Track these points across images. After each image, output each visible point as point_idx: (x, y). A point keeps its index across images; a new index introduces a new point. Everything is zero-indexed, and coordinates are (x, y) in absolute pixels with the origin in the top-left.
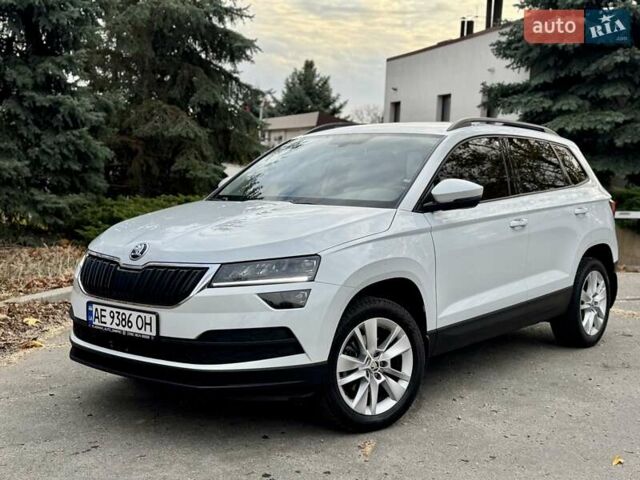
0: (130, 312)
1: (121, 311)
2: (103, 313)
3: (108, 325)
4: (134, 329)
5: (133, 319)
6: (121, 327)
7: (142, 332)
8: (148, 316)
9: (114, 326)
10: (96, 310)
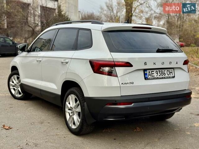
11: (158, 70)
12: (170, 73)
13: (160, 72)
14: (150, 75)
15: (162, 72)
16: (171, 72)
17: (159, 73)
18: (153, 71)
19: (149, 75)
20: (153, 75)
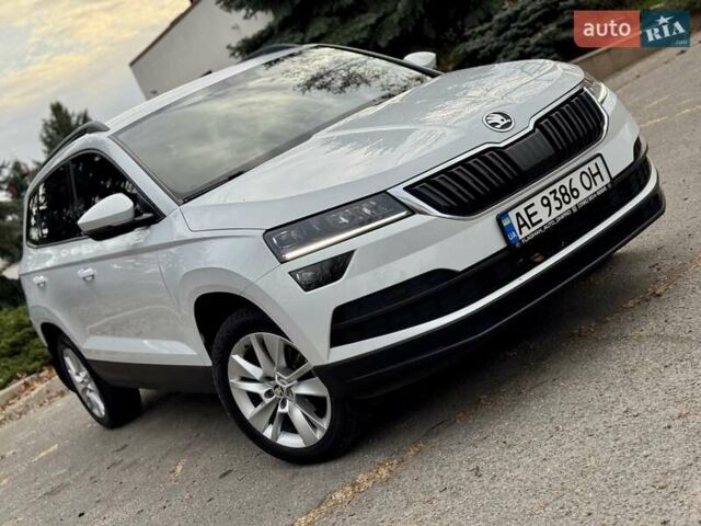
0: (568, 178)
1: (556, 186)
2: (530, 211)
3: (546, 220)
4: (584, 194)
5: (576, 184)
6: (565, 207)
7: (594, 189)
8: (592, 165)
9: (555, 214)
10: (518, 215)
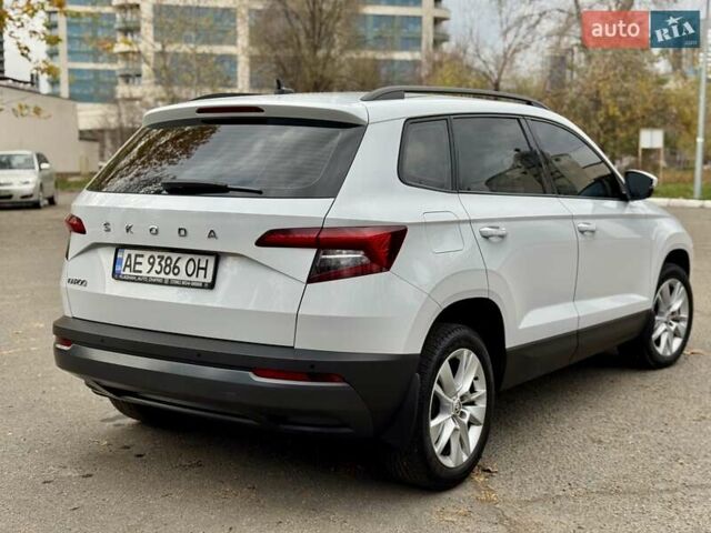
11: (156, 254)
12: (199, 268)
13: (163, 263)
14: (130, 266)
15: (169, 262)
16: (203, 265)
17: (160, 264)
18: (142, 256)
19: (126, 266)
20: (138, 267)
